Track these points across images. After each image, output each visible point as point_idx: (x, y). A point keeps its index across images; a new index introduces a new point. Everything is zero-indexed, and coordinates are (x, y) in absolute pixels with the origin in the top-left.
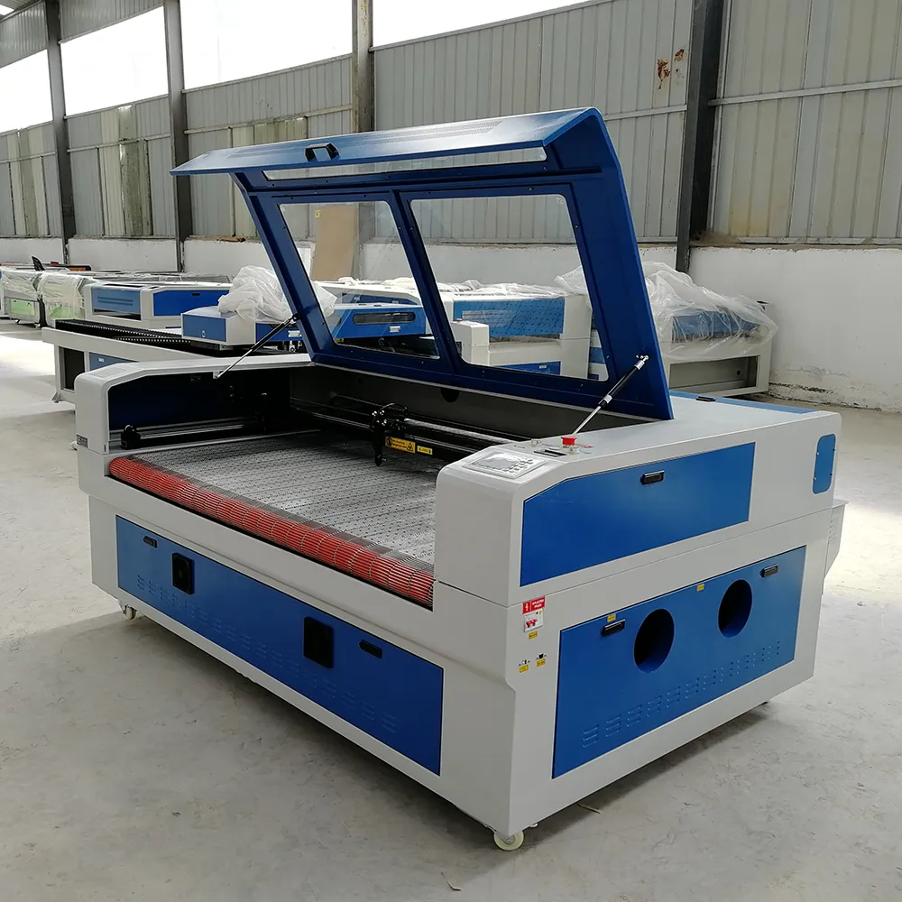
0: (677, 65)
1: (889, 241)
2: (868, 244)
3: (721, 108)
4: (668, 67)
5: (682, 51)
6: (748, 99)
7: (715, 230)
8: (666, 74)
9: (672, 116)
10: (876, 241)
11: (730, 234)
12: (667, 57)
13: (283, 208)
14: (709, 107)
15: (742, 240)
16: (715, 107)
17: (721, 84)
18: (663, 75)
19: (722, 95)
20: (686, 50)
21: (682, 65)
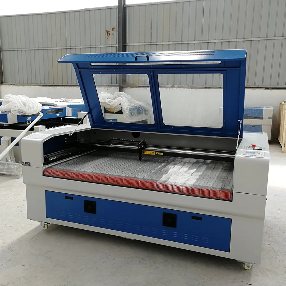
0: (113, 32)
1: (178, 86)
2: (173, 87)
3: (127, 46)
4: (110, 33)
5: (114, 28)
6: (136, 44)
7: (129, 82)
8: (110, 35)
9: (113, 47)
10: (175, 86)
11: (133, 84)
12: (109, 30)
13: (94, 75)
14: (124, 46)
15: (137, 85)
16: (126, 46)
17: (127, 39)
18: (109, 35)
19: (127, 42)
20: (115, 28)
21: (114, 32)
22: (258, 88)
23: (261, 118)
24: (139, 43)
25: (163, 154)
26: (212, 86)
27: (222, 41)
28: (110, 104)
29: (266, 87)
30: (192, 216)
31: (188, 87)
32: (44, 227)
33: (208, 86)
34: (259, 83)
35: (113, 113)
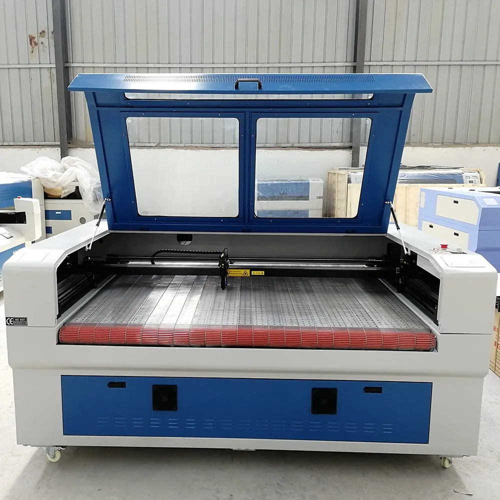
0: (41, 40)
1: (167, 145)
3: (72, 68)
4: (36, 40)
5: (44, 32)
7: (78, 138)
8: (36, 44)
9: (43, 70)
10: (161, 145)
11: (87, 141)
12: (35, 34)
14: (65, 67)
16: (68, 67)
17: (70, 55)
18: (34, 44)
19: (71, 61)
20: (46, 31)
21: (44, 40)
22: (292, 147)
23: (306, 198)
24: (94, 63)
25: (263, 274)
26: (224, 145)
27: (235, 66)
28: (55, 180)
29: (304, 145)
30: (364, 388)
31: (185, 148)
32: (54, 457)
33: (218, 145)
34: (293, 140)
35: (59, 198)
